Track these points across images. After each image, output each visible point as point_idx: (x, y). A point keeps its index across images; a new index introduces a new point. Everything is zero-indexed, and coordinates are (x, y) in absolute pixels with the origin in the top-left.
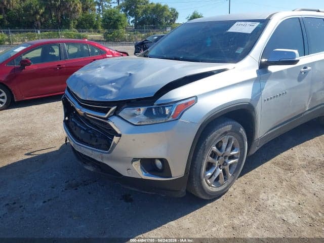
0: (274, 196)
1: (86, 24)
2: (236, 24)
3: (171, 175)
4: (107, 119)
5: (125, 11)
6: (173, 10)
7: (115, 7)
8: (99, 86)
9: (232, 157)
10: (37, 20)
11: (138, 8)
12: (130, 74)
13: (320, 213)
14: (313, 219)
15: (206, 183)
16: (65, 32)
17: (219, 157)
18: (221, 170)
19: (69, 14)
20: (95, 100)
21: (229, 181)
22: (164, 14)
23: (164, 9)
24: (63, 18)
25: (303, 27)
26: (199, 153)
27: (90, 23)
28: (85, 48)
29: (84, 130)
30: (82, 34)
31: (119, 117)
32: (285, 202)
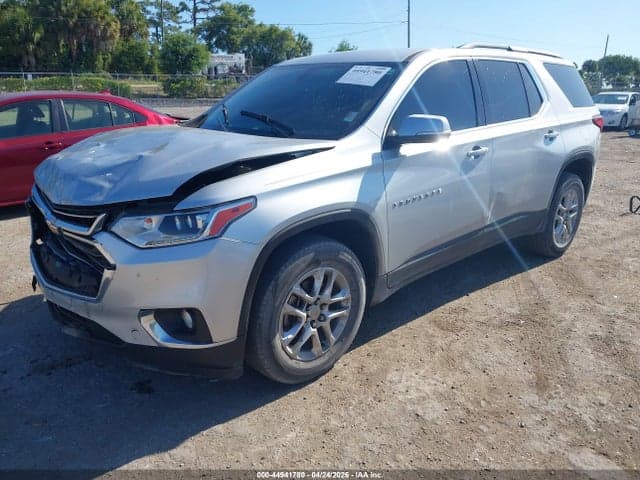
0: (411, 376)
1: (129, 63)
2: (353, 69)
3: (211, 338)
4: (90, 237)
5: (208, 38)
6: (301, 37)
7: (187, 31)
8: (83, 179)
9: (335, 307)
10: (27, 53)
11: (234, 33)
12: (141, 157)
13: (483, 403)
14: (468, 411)
15: (283, 352)
16: (85, 78)
17: (309, 305)
18: (315, 330)
19: (95, 40)
20: (76, 203)
21: (333, 349)
22: (284, 46)
23: (284, 36)
24: (81, 50)
25: (474, 77)
26: (265, 298)
27: (136, 61)
28: (107, 109)
29: (62, 261)
30: (118, 82)
31: (113, 233)
32: (429, 384)
